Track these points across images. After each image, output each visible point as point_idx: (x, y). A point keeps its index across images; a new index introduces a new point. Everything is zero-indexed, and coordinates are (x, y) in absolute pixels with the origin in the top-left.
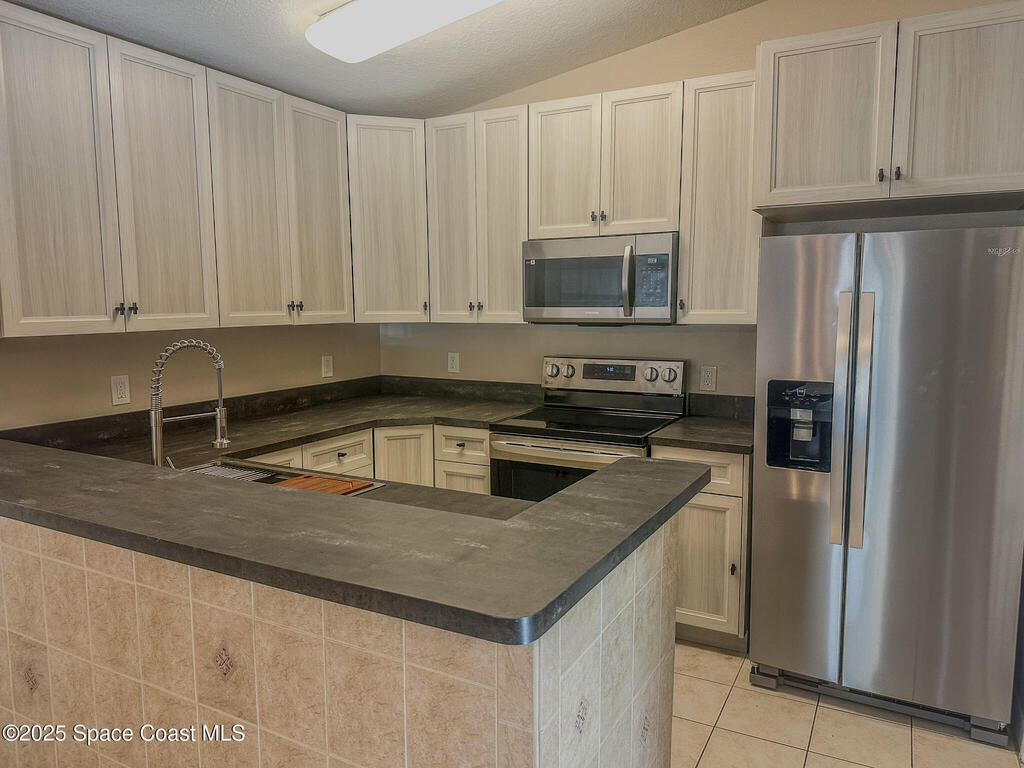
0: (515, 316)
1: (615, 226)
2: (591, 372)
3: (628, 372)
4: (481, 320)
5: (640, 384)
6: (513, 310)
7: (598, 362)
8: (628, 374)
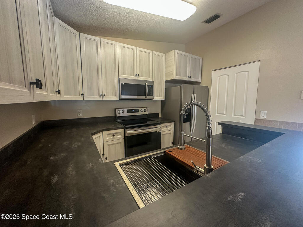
0: (116, 98)
1: (140, 78)
2: (129, 111)
3: (137, 110)
4: (104, 99)
5: (140, 113)
6: (114, 96)
7: (130, 109)
8: (137, 111)
